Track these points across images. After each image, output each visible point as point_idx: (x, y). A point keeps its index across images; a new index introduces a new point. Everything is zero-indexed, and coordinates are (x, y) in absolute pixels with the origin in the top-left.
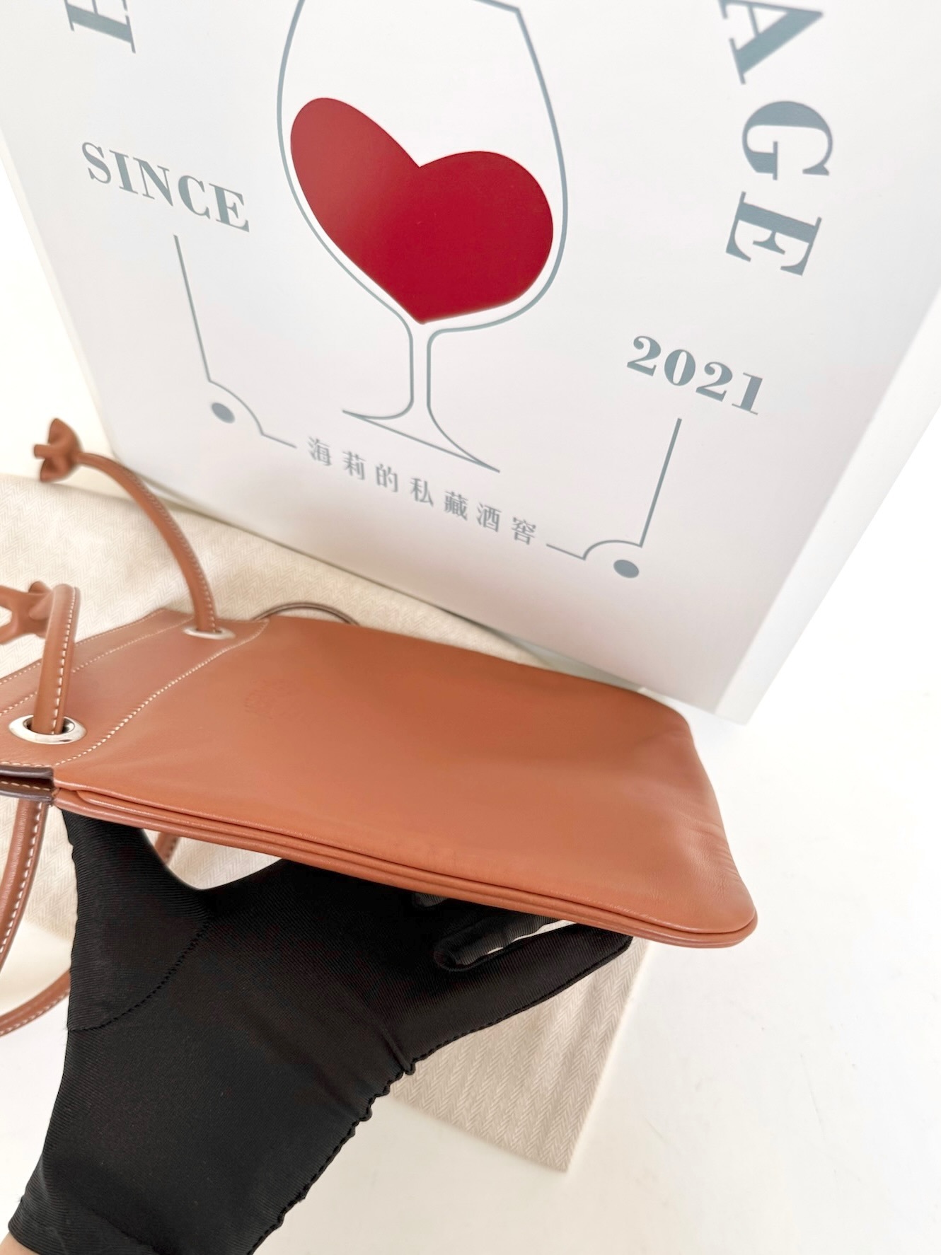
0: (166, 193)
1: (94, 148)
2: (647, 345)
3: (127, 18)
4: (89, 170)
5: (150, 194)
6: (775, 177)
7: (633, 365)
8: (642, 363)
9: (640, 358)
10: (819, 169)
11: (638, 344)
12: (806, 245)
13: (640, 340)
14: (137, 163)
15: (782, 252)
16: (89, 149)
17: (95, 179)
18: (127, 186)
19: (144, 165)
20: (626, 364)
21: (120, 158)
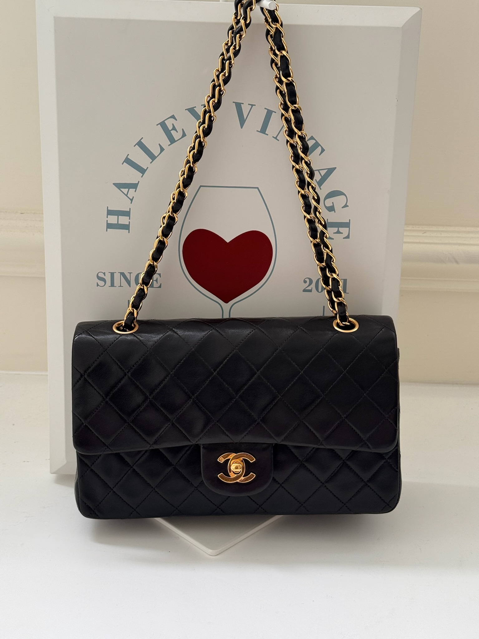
0: (129, 283)
1: (102, 273)
2: (308, 280)
3: (129, 222)
4: (97, 283)
5: (122, 286)
6: (335, 212)
7: (305, 291)
8: (307, 289)
9: (307, 286)
10: (346, 206)
11: (305, 282)
12: (348, 228)
13: (305, 280)
14: (120, 274)
15: (342, 233)
16: (99, 275)
17: (99, 286)
18: (112, 285)
19: (122, 274)
20: (302, 291)
21: (112, 274)
